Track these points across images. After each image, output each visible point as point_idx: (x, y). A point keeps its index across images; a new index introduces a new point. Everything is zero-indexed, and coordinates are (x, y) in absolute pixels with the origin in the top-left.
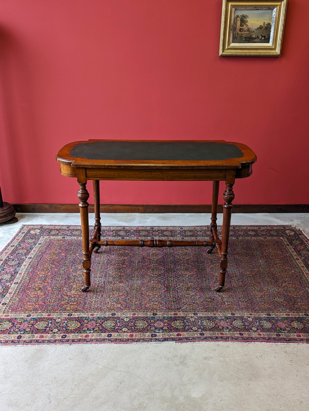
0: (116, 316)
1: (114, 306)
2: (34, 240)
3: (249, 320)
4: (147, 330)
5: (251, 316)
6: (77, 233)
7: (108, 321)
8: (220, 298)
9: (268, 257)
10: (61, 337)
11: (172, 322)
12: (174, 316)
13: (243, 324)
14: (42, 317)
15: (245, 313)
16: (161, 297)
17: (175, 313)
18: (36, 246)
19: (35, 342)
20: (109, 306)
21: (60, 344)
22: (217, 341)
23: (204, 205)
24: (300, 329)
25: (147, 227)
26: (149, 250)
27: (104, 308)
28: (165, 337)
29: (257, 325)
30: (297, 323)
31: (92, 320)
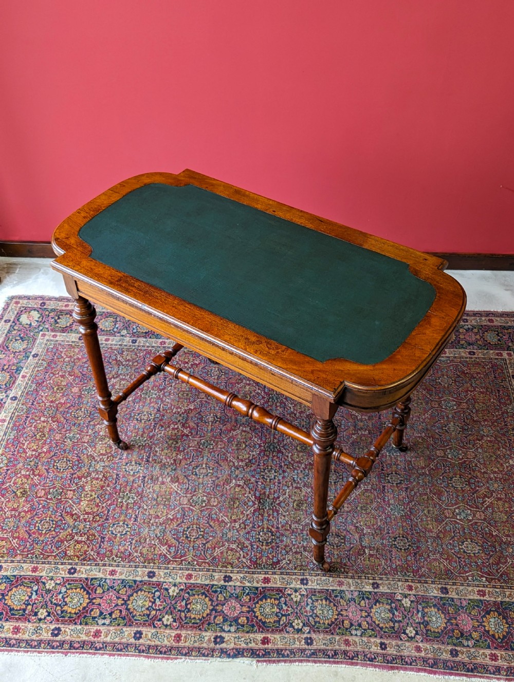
0: (156, 580)
1: (154, 549)
2: (25, 345)
3: (405, 605)
4: (209, 624)
5: (410, 593)
7: (139, 593)
8: (357, 536)
9: (469, 414)
10: (52, 634)
11: (257, 602)
12: (263, 585)
13: (391, 616)
14: (22, 574)
15: (400, 584)
16: (245, 528)
17: (266, 576)
18: (29, 361)
19: (3, 646)
20: (145, 551)
21: (47, 652)
22: (335, 663)
24: (499, 638)
26: (238, 383)
27: (135, 554)
28: (238, 647)
29: (417, 621)
30: (497, 619)
31: (111, 587)
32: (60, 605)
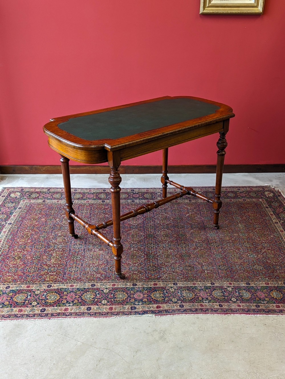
0: (96, 287)
1: (93, 276)
2: (14, 204)
3: (229, 290)
4: (127, 302)
5: (231, 285)
6: (57, 196)
7: (87, 293)
8: (200, 266)
9: (248, 221)
10: (41, 311)
11: (152, 293)
12: (154, 286)
13: (223, 294)
14: (21, 289)
15: (225, 282)
16: (141, 266)
17: (155, 283)
18: (16, 210)
19: (14, 317)
20: (88, 277)
21: (39, 319)
22: (197, 313)
23: (184, 166)
24: (279, 299)
25: (128, 189)
27: (83, 278)
28: (144, 310)
29: (236, 295)
30: (276, 292)
31: (72, 291)
32: (44, 300)
